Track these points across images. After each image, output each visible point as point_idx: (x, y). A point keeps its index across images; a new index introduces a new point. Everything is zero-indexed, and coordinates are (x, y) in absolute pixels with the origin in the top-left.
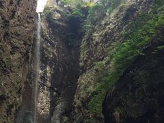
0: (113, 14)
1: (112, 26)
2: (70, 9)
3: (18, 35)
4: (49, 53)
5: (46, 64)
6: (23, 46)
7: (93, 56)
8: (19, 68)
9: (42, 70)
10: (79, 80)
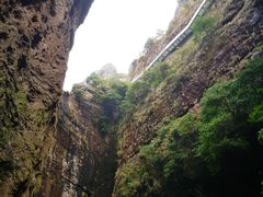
0: (159, 89)
1: (158, 101)
2: (104, 89)
3: (42, 74)
4: (77, 139)
5: (73, 154)
6: (48, 92)
7: (135, 141)
8: (39, 126)
9: (67, 161)
10: (117, 173)
